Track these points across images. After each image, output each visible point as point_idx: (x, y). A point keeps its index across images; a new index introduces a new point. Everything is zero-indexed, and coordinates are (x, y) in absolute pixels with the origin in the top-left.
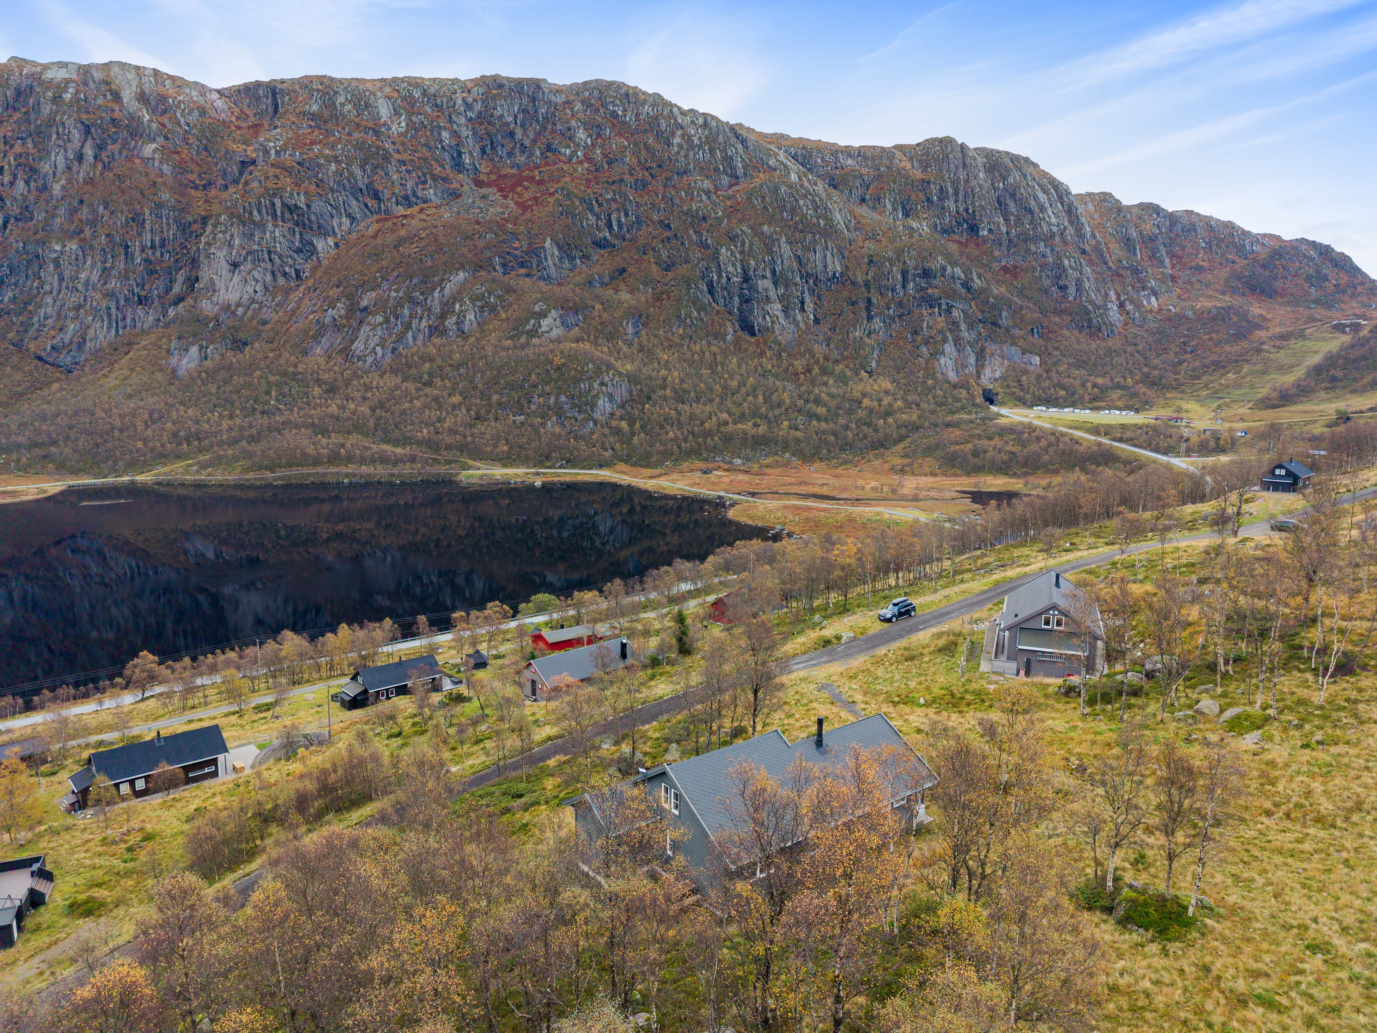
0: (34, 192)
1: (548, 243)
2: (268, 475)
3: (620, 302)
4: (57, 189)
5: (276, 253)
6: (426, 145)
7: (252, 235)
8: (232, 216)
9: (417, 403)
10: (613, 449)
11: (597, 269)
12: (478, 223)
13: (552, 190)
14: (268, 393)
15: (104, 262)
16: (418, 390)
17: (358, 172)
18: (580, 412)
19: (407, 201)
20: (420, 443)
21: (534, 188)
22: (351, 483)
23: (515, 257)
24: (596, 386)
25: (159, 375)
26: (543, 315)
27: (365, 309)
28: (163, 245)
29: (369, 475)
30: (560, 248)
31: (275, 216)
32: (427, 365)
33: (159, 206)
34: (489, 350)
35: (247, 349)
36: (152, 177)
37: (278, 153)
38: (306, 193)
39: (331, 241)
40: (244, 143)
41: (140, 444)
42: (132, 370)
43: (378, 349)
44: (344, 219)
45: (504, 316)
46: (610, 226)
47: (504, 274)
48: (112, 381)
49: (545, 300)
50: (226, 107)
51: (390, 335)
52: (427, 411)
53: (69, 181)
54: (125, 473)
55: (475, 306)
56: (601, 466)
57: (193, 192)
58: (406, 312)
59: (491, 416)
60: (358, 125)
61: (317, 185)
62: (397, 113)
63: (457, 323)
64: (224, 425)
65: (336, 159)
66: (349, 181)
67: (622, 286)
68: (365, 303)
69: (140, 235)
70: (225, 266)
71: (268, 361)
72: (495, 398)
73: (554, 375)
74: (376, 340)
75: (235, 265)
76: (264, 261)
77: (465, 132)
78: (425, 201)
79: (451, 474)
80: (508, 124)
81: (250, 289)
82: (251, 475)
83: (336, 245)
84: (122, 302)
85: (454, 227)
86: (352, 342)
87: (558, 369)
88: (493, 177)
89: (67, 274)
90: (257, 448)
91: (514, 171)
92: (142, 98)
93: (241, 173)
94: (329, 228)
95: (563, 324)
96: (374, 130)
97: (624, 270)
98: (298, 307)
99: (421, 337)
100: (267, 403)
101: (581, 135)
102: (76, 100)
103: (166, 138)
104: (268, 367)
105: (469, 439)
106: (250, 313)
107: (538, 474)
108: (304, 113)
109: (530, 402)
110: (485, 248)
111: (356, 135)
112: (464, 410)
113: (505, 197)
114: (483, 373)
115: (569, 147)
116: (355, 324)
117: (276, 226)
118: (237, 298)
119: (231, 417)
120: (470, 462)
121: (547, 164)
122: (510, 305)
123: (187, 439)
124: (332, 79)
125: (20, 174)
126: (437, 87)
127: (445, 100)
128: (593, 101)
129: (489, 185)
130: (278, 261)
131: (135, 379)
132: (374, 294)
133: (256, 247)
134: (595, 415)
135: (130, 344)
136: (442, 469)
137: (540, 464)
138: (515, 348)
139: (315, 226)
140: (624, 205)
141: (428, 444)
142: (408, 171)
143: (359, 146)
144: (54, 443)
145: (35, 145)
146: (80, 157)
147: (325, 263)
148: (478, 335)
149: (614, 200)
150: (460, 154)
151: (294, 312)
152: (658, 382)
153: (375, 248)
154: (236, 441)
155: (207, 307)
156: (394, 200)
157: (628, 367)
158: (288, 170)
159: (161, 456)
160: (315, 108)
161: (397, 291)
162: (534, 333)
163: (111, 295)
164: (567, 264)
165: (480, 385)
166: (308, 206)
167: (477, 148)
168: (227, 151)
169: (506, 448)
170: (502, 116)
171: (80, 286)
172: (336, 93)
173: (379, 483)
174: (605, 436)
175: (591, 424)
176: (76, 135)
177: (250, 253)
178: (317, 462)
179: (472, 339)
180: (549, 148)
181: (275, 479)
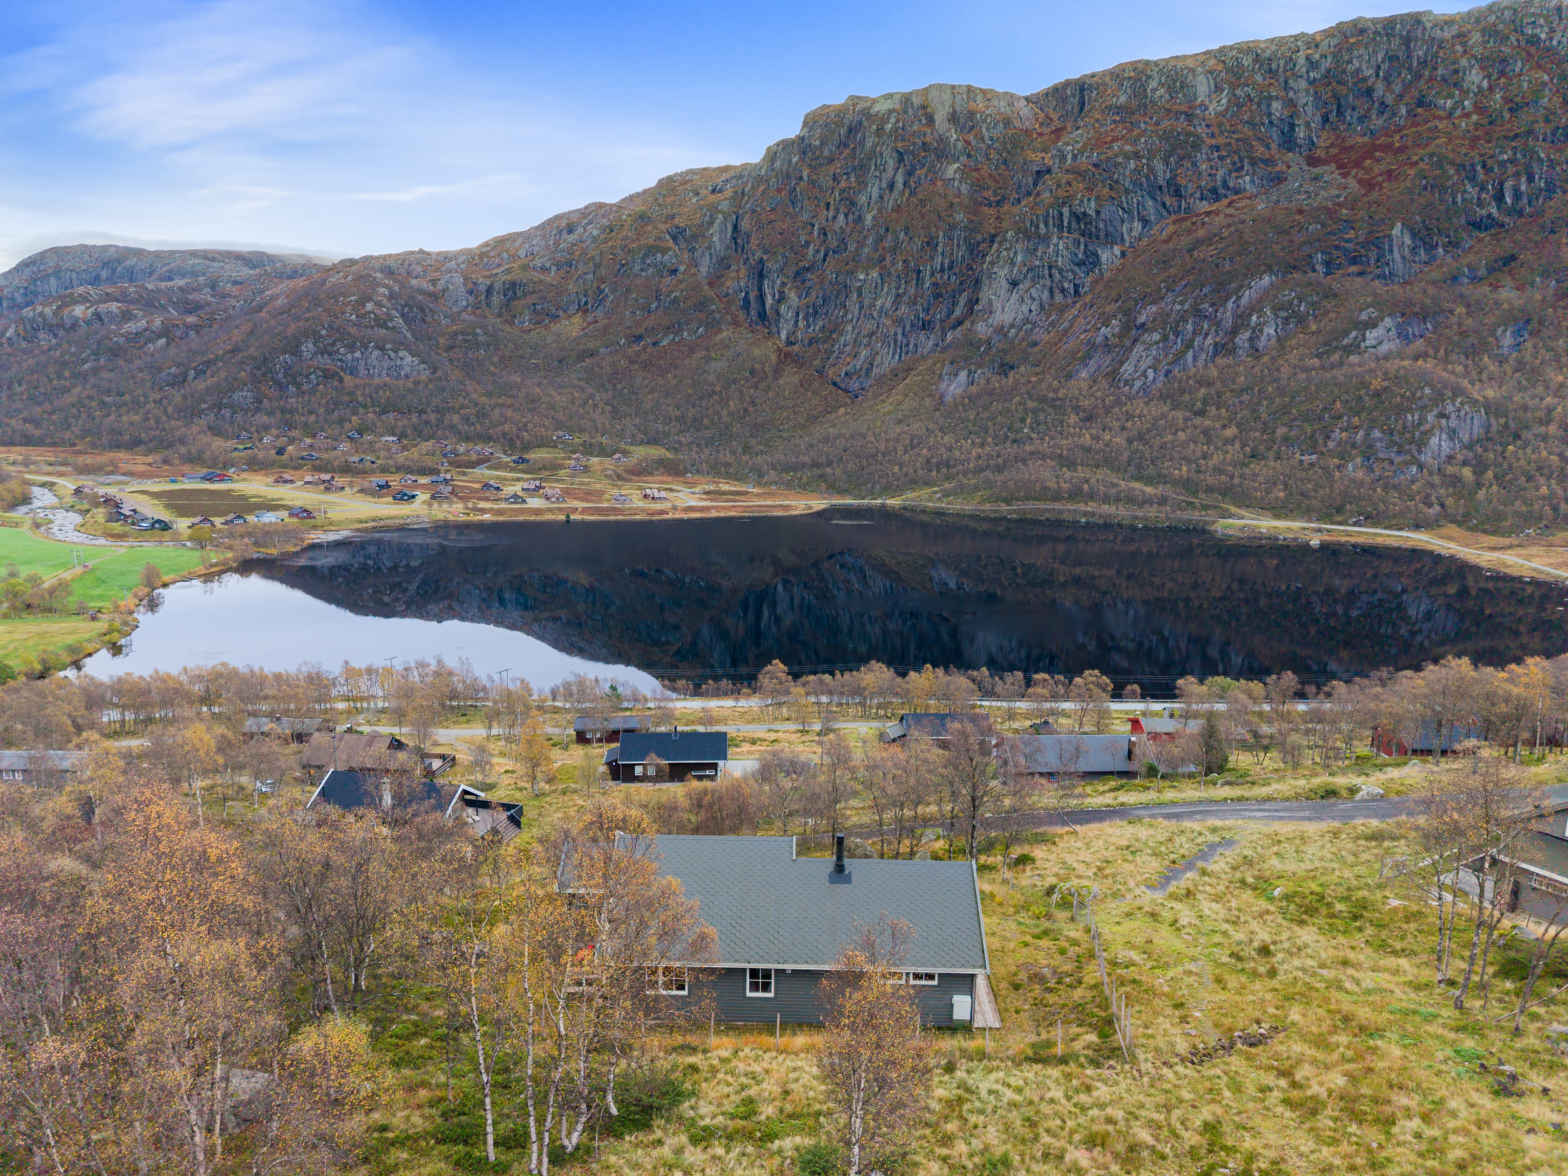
0: (851, 224)
1: (1396, 231)
2: (1004, 507)
3: (1497, 303)
4: (869, 219)
5: (1056, 267)
6: (1251, 123)
7: (1035, 250)
8: (1018, 231)
9: (1182, 436)
10: (1442, 505)
11: (1470, 258)
12: (1300, 212)
13: (1415, 158)
14: (1023, 420)
15: (898, 289)
16: (1186, 420)
17: (1159, 166)
18: (1399, 452)
19: (1215, 195)
20: (1175, 482)
21: (1389, 158)
22: (1087, 523)
23: (1346, 252)
24: (1430, 417)
25: (928, 400)
26: (1372, 324)
27: (1143, 325)
28: (951, 268)
29: (1110, 516)
30: (1414, 235)
31: (1061, 227)
32: (1203, 391)
33: (952, 227)
34: (1285, 371)
35: (1011, 374)
36: (950, 198)
37: (1075, 157)
38: (1098, 198)
39: (1117, 250)
40: (1043, 151)
41: (896, 469)
42: (906, 395)
43: (1151, 373)
44: (1136, 224)
45: (1314, 327)
46: (1499, 198)
47: (1327, 274)
48: (887, 407)
49: (1378, 304)
50: (1031, 115)
51: (1166, 356)
52: (1192, 446)
53: (880, 210)
54: (880, 496)
55: (1277, 316)
56: (1417, 527)
57: (986, 210)
58: (1190, 327)
59: (1271, 454)
60: (1168, 111)
61: (1111, 188)
62: (1218, 89)
63: (1251, 339)
64: (974, 453)
65: (1137, 156)
66: (1147, 177)
67: (1507, 281)
68: (1142, 319)
69: (932, 258)
70: (1004, 284)
71: (1030, 386)
72: (1281, 431)
73: (1368, 402)
74: (1149, 361)
75: (1014, 284)
76: (1044, 277)
77: (1304, 99)
78: (1237, 192)
79: (1206, 523)
80: (1365, 79)
81: (1025, 308)
82: (987, 507)
83: (1123, 254)
84: (908, 328)
85: (1269, 220)
86: (1122, 363)
87: (1377, 394)
88: (1334, 151)
89: (866, 302)
90: (999, 478)
91: (1366, 139)
92: (953, 118)
93: (1035, 184)
94: (1118, 236)
95: (1399, 335)
96: (1187, 114)
97: (1513, 258)
98: (1072, 325)
99: (1203, 356)
100: (1020, 430)
101: (1475, 78)
102: (895, 129)
103: (969, 156)
104: (1028, 393)
105: (1236, 481)
106: (1022, 334)
107: (1320, 530)
108: (1109, 108)
109: (1328, 437)
110: (1305, 243)
111: (1165, 123)
112: (1237, 446)
113: (1345, 175)
114: (1271, 400)
115: (1452, 96)
116: (1127, 343)
117: (1060, 238)
118: (1011, 319)
119: (982, 446)
120: (1233, 509)
121: (1415, 125)
122: (1327, 312)
123: (938, 466)
124: (1147, 63)
125: (842, 209)
126: (1274, 48)
127: (1282, 62)
128: (1501, 27)
129: (1326, 162)
130: (1058, 276)
131: (906, 405)
132: (1154, 308)
133: (1037, 263)
134: (1422, 458)
135: (909, 370)
136: (1195, 516)
137: (1327, 517)
138: (1323, 367)
139: (1102, 234)
140: (1528, 166)
141: (1188, 485)
142: (1221, 158)
143: (1166, 137)
144: (829, 464)
145: (857, 178)
146: (891, 186)
147: (1107, 274)
148: (1274, 353)
149: (1511, 161)
150: (1292, 127)
151: (1066, 331)
152: (1538, 414)
153: (1165, 254)
154: (981, 470)
155: (982, 329)
156: (1198, 195)
157: (1490, 393)
158: (1081, 174)
159: (913, 481)
160: (1123, 99)
161: (1181, 303)
162: (1355, 348)
163: (899, 321)
164: (1423, 255)
165: (1264, 416)
166: (1098, 212)
167: (1318, 118)
168: (1025, 160)
169: (1282, 494)
170: (1358, 70)
171: (875, 314)
172: (1149, 77)
173: (1119, 525)
174: (1433, 486)
175: (1414, 469)
176: (891, 164)
177: (1030, 270)
178: (1056, 497)
179: (1266, 359)
180: (1421, 102)
181: (1010, 512)
